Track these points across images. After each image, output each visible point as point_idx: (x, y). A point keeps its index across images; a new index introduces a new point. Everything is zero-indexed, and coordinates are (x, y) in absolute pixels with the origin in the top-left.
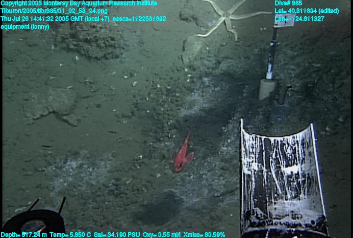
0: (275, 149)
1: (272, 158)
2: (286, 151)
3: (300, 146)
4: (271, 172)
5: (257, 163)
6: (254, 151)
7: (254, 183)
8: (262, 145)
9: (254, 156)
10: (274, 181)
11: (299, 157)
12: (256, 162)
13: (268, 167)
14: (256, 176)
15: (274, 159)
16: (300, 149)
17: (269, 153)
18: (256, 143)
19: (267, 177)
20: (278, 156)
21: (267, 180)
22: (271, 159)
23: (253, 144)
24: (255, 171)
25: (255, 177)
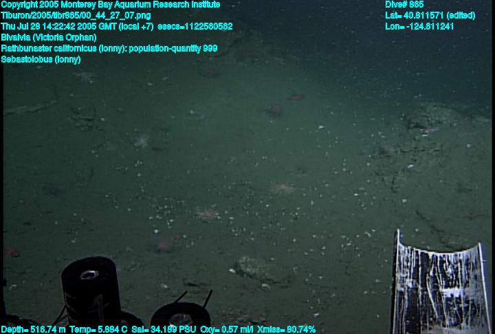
0: (433, 265)
1: (429, 276)
2: (447, 270)
3: (463, 266)
4: (427, 291)
5: (411, 280)
6: (409, 264)
7: (407, 302)
8: (418, 259)
9: (408, 271)
10: (431, 303)
11: (461, 279)
12: (410, 278)
13: (424, 285)
14: (410, 294)
15: (432, 277)
16: (463, 269)
17: (426, 270)
18: (411, 257)
19: (422, 296)
20: (436, 274)
21: (422, 300)
22: (427, 277)
23: (408, 258)
24: (409, 288)
25: (408, 295)
